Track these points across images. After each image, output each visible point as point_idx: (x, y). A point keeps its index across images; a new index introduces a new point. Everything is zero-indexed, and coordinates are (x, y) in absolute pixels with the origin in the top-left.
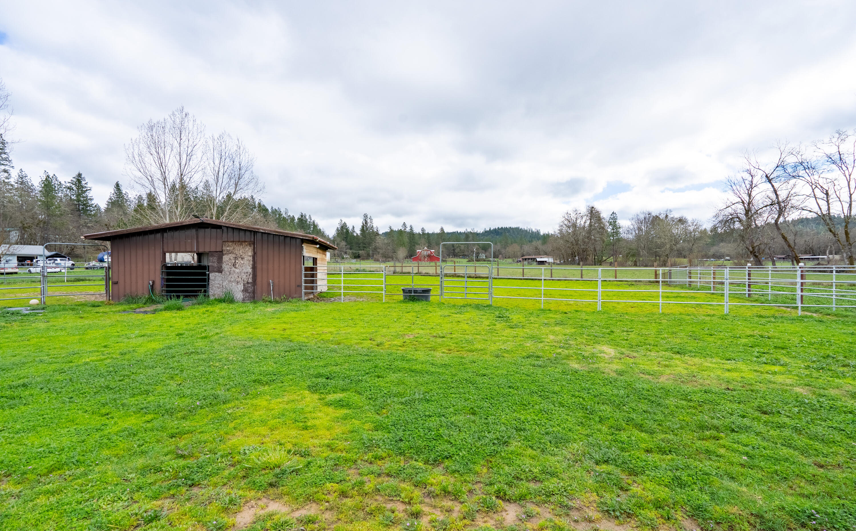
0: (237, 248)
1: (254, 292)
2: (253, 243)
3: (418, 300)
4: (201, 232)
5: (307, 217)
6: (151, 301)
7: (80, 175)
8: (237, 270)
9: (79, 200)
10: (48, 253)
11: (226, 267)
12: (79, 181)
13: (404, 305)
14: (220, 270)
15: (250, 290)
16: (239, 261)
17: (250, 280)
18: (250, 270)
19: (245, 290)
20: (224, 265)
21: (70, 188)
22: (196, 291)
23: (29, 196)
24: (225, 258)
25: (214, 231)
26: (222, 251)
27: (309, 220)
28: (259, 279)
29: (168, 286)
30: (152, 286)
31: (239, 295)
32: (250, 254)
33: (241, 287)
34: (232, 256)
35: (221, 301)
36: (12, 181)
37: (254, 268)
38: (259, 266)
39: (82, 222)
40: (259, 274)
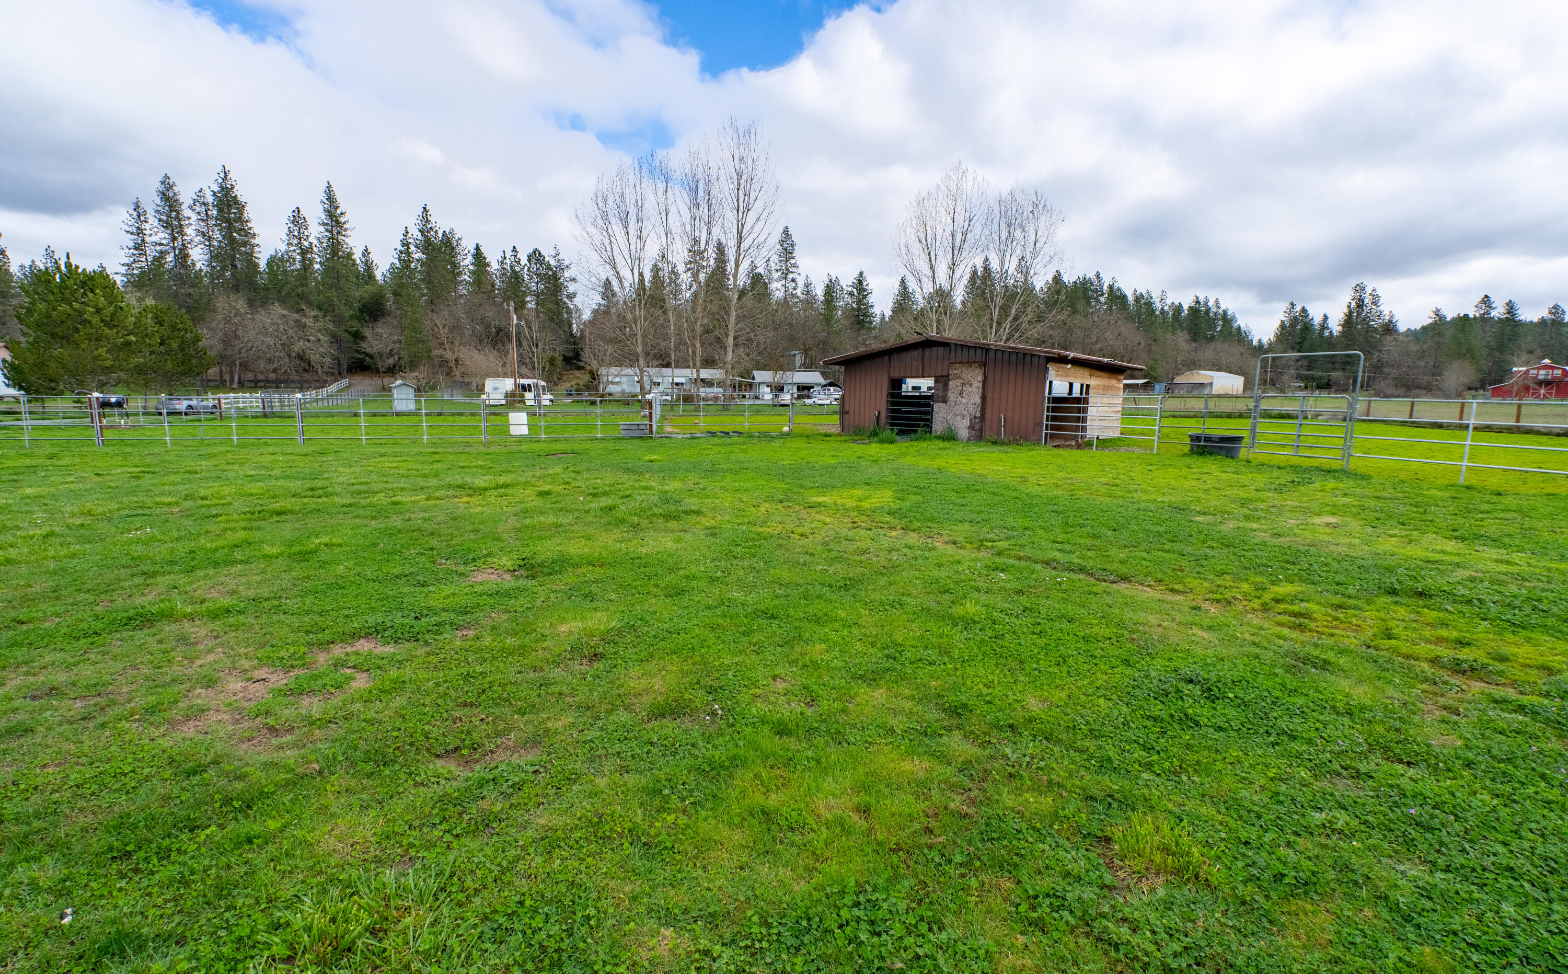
0: (965, 371)
1: (981, 430)
2: (983, 364)
3: (1211, 454)
4: (928, 352)
5: (1211, 304)
6: (875, 434)
7: (861, 274)
8: (964, 401)
9: (859, 309)
10: (823, 382)
11: (951, 396)
12: (860, 282)
13: (1188, 460)
14: (945, 401)
15: (977, 426)
16: (967, 389)
17: (978, 414)
18: (979, 401)
19: (971, 427)
20: (949, 394)
21: (851, 294)
22: (915, 426)
23: (813, 309)
24: (952, 384)
25: (941, 349)
26: (948, 376)
27: (1214, 310)
28: (988, 412)
29: (893, 418)
30: (878, 418)
31: (964, 433)
32: (980, 379)
33: (967, 422)
34: (959, 382)
35: (944, 438)
36: (798, 292)
37: (983, 397)
38: (989, 395)
39: (860, 339)
40: (989, 404)
